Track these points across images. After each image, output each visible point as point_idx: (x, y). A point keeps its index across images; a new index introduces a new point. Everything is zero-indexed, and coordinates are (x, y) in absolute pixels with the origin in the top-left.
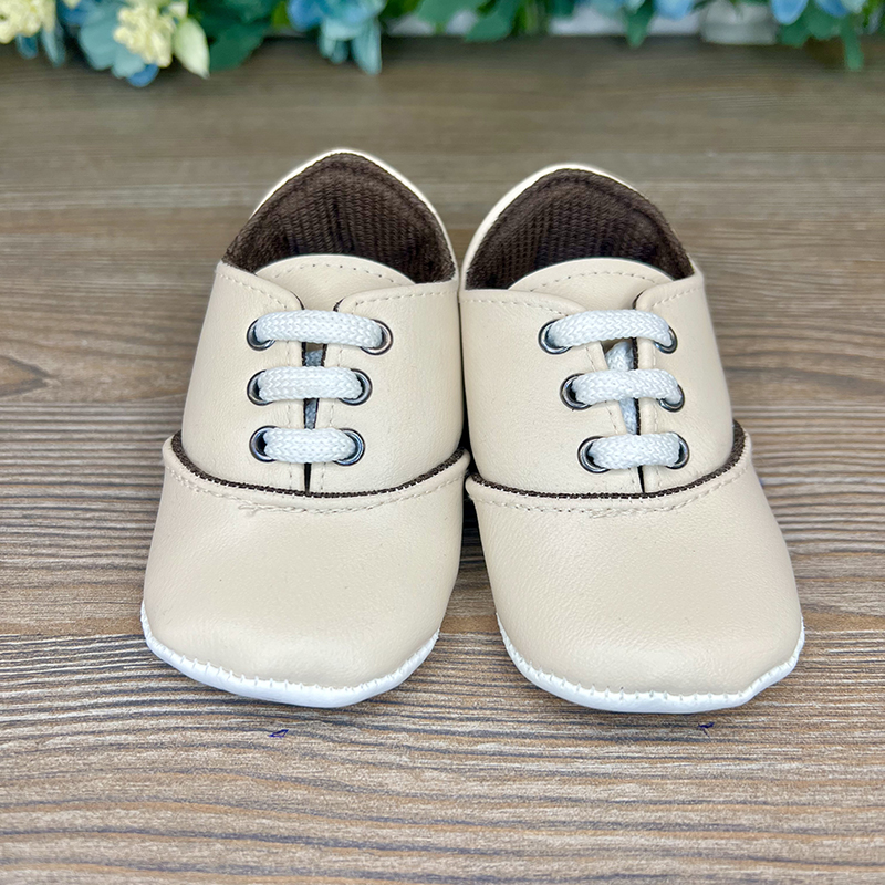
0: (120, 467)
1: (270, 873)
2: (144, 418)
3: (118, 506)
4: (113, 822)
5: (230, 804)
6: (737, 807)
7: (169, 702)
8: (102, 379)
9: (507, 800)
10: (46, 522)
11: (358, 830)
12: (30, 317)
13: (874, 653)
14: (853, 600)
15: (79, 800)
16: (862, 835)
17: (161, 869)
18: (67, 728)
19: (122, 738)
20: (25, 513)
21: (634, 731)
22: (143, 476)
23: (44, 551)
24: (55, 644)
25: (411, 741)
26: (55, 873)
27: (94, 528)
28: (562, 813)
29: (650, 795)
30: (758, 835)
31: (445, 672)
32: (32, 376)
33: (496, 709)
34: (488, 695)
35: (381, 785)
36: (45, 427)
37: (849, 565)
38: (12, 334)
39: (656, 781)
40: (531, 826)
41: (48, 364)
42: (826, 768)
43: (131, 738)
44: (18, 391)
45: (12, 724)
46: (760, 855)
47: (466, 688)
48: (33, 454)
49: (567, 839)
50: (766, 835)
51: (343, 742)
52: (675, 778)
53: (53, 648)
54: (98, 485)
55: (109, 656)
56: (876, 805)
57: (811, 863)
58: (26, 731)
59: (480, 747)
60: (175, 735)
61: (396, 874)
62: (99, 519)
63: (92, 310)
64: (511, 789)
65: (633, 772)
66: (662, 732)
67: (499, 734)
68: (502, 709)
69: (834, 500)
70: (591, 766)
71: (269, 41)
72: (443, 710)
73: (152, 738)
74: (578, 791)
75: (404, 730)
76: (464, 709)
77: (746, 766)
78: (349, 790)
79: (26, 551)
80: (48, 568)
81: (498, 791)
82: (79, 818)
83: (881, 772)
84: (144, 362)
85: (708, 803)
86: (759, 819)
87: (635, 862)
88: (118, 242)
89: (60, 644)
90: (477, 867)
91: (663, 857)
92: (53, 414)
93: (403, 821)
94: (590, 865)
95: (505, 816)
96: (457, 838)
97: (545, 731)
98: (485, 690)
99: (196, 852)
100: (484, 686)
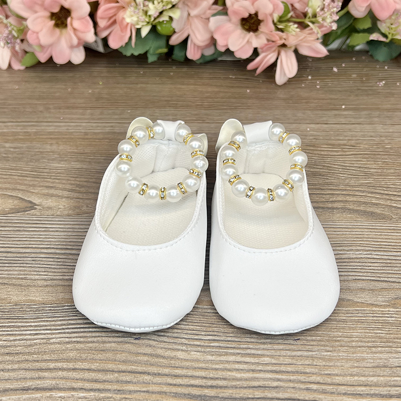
0: (70, 242)
1: (135, 383)
2: (78, 223)
3: (71, 257)
4: (77, 367)
5: (120, 361)
6: (306, 366)
8: (60, 207)
9: (221, 362)
10: (42, 263)
11: (167, 370)
13: (365, 317)
14: (359, 298)
15: (64, 359)
16: (351, 376)
17: (96, 381)
18: (57, 336)
19: (78, 339)
20: (33, 259)
21: (270, 340)
23: (42, 273)
24: (50, 307)
25: (187, 342)
26: (58, 382)
27: (62, 265)
28: (241, 366)
29: (274, 361)
31: (200, 319)
32: (30, 205)
33: (219, 332)
34: (216, 327)
35: (175, 356)
36: (38, 226)
37: (360, 285)
38: (19, 187)
39: (276, 357)
40: (229, 370)
41: (36, 200)
42: (340, 354)
43: (82, 339)
44: (24, 211)
45: (36, 334)
46: (312, 381)
47: (208, 325)
48: (34, 236)
49: (243, 375)
50: (315, 375)
51: (161, 342)
52: (284, 356)
54: (62, 249)
55: (72, 311)
56: (357, 367)
57: (330, 384)
58: (42, 336)
59: (212, 344)
60: (98, 339)
61: (181, 385)
62: (63, 262)
63: (52, 177)
64: (223, 358)
65: (268, 354)
66: (280, 341)
67: (219, 340)
68: (221, 332)
69: (358, 260)
70: (253, 352)
72: (198, 332)
73: (90, 339)
74: (248, 359)
75: (184, 338)
76: (206, 332)
77: (310, 353)
78: (163, 357)
79: (35, 273)
80: (45, 280)
81: (218, 359)
82: (65, 365)
83: (361, 356)
84: (76, 200)
85: (295, 364)
86: (313, 370)
87: (267, 383)
88: (61, 147)
89: (52, 307)
90: (210, 383)
91: (277, 381)
92: (40, 220)
93: (183, 368)
94: (250, 383)
95: (220, 367)
96: (202, 373)
97: (236, 340)
98: (215, 325)
99: (108, 377)
100: (214, 324)
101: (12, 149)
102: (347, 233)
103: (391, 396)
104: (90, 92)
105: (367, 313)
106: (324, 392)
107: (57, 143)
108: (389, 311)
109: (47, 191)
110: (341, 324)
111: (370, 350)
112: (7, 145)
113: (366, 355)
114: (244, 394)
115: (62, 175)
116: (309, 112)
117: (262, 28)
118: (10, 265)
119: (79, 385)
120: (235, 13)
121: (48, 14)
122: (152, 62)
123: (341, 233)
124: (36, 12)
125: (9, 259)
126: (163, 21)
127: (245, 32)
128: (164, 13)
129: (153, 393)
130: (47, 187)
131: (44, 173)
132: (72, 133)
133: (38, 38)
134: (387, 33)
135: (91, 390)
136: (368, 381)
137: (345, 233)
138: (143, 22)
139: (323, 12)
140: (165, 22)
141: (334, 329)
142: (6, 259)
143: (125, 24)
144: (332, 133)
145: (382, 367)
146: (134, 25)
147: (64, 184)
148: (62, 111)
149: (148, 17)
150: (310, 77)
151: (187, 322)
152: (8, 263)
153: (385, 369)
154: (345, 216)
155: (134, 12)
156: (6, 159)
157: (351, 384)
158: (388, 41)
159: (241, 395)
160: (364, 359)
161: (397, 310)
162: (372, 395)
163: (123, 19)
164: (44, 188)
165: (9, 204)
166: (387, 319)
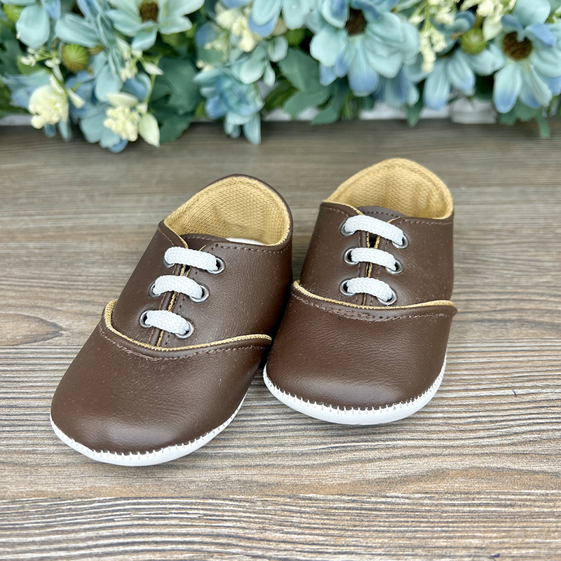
7: (144, 543)
12: (52, 293)
24: (70, 504)
31: (322, 521)
32: (53, 330)
33: (357, 546)
34: (352, 537)
36: (62, 362)
38: (40, 303)
41: (63, 323)
44: (44, 339)
47: (337, 532)
53: (69, 507)
55: (105, 512)
63: (90, 288)
68: (361, 546)
71: (194, 125)
72: (322, 547)
76: (336, 546)
88: (105, 246)
92: (67, 353)
98: (349, 533)
100: (348, 530)
101: (37, 251)
102: (535, 358)
107: (101, 240)
109: (80, 308)
112: (31, 245)
115: (104, 284)
118: (12, 429)
123: (526, 359)
125: (12, 418)
131: (78, 281)
132: (121, 227)
137: (531, 359)
142: (8, 418)
152: (10, 426)
154: (524, 332)
156: (27, 264)
164: (76, 303)
165: (24, 329)
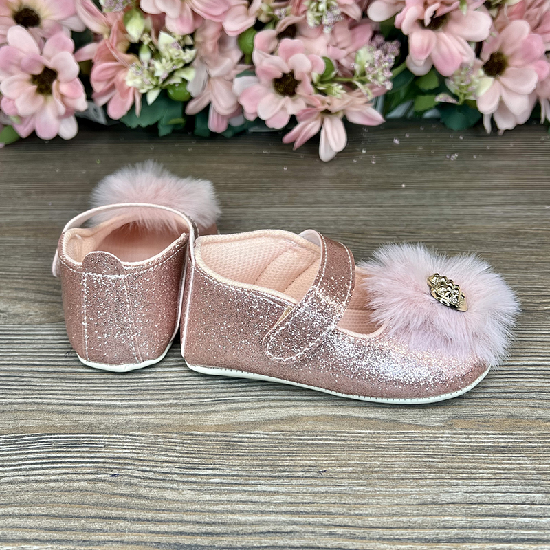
0: (39, 356)
1: (107, 532)
2: (52, 333)
3: (38, 375)
4: (33, 512)
5: (89, 504)
6: (331, 505)
8: (30, 313)
9: (222, 502)
11: (150, 514)
13: (412, 441)
14: (407, 417)
15: (17, 503)
16: (388, 516)
17: (55, 530)
18: (11, 474)
19: (38, 478)
21: (287, 473)
22: (51, 361)
25: (179, 478)
26: (5, 532)
27: (25, 385)
28: (246, 507)
29: (290, 500)
30: (338, 516)
35: (162, 496)
39: (294, 494)
40: (232, 512)
42: (377, 489)
43: (42, 478)
46: (338, 524)
49: (248, 518)
50: (342, 516)
51: (145, 479)
52: (304, 493)
54: (27, 365)
56: (397, 505)
57: (361, 527)
60: (64, 476)
61: (166, 532)
62: (28, 381)
64: (224, 498)
65: (283, 491)
66: (300, 474)
67: (221, 475)
70: (264, 488)
73: (52, 478)
74: (256, 498)
75: (176, 473)
77: (338, 488)
78: (147, 498)
81: (219, 498)
82: (17, 510)
83: (403, 491)
84: (53, 304)
85: (317, 503)
86: (340, 510)
87: (278, 527)
89: (8, 438)
90: (204, 529)
91: (292, 525)
93: (171, 511)
94: (257, 528)
95: (220, 509)
96: (196, 517)
97: (244, 474)
99: (72, 524)
103: (439, 541)
104: (84, 173)
105: (415, 437)
106: (352, 537)
108: (443, 434)
110: (381, 451)
111: (416, 483)
113: (410, 490)
114: (248, 542)
116: (360, 193)
117: (300, 90)
119: (34, 535)
120: (265, 72)
121: (28, 77)
122: (165, 136)
124: (11, 74)
126: (175, 84)
127: (280, 96)
128: (176, 74)
129: (128, 543)
130: (16, 289)
133: (14, 107)
134: (458, 94)
135: (48, 541)
136: (411, 522)
138: (148, 85)
139: (373, 69)
140: (177, 85)
141: (371, 457)
143: (126, 88)
144: (387, 217)
145: (430, 504)
146: (138, 90)
147: (38, 285)
148: (45, 196)
149: (155, 79)
150: (364, 152)
151: (181, 453)
153: (434, 506)
155: (137, 73)
157: (389, 526)
158: (459, 103)
159: (243, 544)
160: (406, 495)
161: (455, 432)
162: (414, 540)
163: (124, 81)
166: (440, 443)
